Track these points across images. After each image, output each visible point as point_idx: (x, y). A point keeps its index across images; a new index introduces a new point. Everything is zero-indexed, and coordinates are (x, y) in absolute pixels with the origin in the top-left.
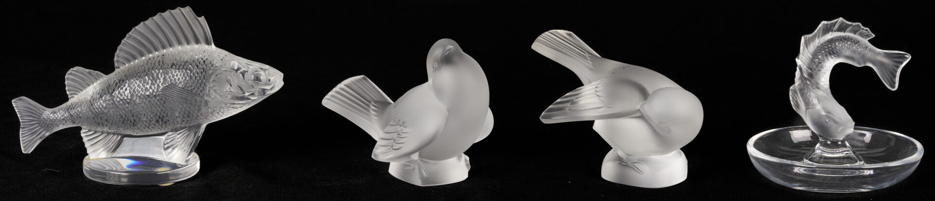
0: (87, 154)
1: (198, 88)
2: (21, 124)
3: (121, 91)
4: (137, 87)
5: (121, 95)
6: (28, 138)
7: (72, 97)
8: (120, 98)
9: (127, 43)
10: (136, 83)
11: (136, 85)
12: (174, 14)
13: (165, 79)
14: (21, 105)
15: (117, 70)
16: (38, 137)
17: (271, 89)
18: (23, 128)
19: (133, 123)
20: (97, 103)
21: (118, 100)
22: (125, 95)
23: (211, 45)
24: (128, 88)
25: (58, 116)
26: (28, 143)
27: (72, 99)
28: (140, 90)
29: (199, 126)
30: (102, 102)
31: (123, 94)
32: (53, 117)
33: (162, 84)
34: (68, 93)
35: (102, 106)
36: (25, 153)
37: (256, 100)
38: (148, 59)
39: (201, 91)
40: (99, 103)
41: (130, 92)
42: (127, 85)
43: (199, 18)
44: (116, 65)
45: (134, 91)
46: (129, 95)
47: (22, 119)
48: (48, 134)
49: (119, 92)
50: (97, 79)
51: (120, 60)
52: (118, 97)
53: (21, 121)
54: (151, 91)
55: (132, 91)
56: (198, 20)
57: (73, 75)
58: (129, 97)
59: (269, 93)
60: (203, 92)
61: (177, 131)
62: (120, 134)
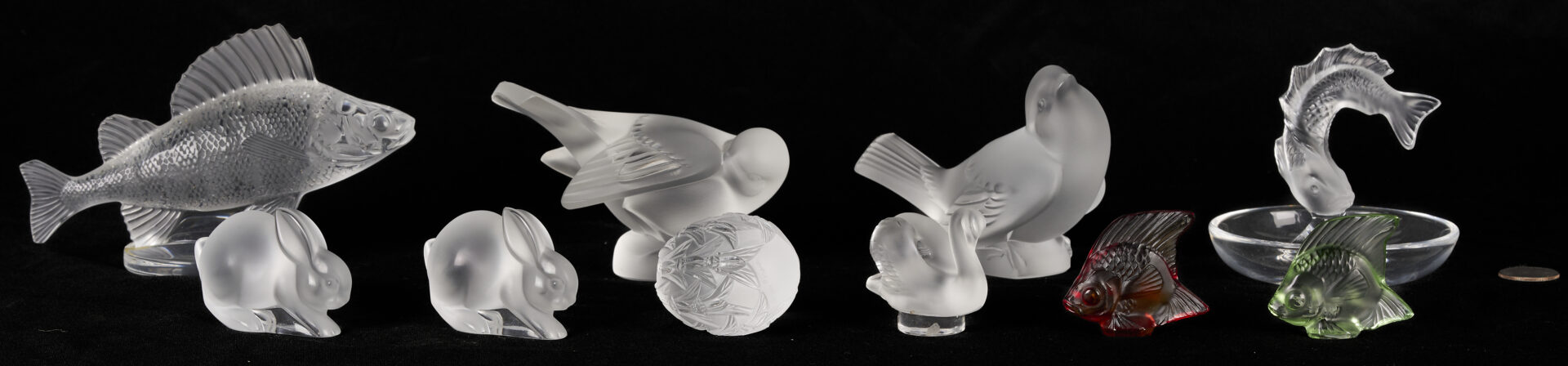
0: (131, 241)
1: (298, 138)
2: (33, 199)
3: (185, 147)
4: (208, 140)
5: (185, 153)
6: (42, 221)
7: (108, 159)
8: (182, 157)
9: (189, 79)
10: (207, 135)
11: (206, 137)
12: (258, 35)
13: (248, 127)
14: (33, 172)
15: (174, 119)
16: (57, 219)
17: (401, 140)
18: (35, 206)
19: (202, 193)
20: (148, 165)
21: (180, 159)
22: (190, 152)
23: (312, 79)
24: (195, 143)
25: (88, 186)
26: (43, 226)
27: (108, 162)
28: (212, 143)
29: (296, 195)
30: (155, 163)
31: (187, 151)
32: (81, 187)
33: (245, 135)
34: (102, 152)
35: (156, 169)
36: (38, 242)
37: (378, 155)
38: (221, 100)
39: (302, 143)
40: (150, 166)
41: (198, 147)
42: (192, 138)
43: (295, 41)
44: (173, 109)
45: (203, 145)
46: (197, 152)
47: (33, 192)
48: (71, 214)
49: (181, 149)
50: (146, 132)
51: (180, 101)
52: (179, 155)
53: (32, 195)
54: (228, 144)
55: (200, 145)
56: (292, 42)
57: (109, 128)
58: (196, 154)
59: (397, 145)
60: (305, 144)
61: (264, 204)
62: (181, 210)
